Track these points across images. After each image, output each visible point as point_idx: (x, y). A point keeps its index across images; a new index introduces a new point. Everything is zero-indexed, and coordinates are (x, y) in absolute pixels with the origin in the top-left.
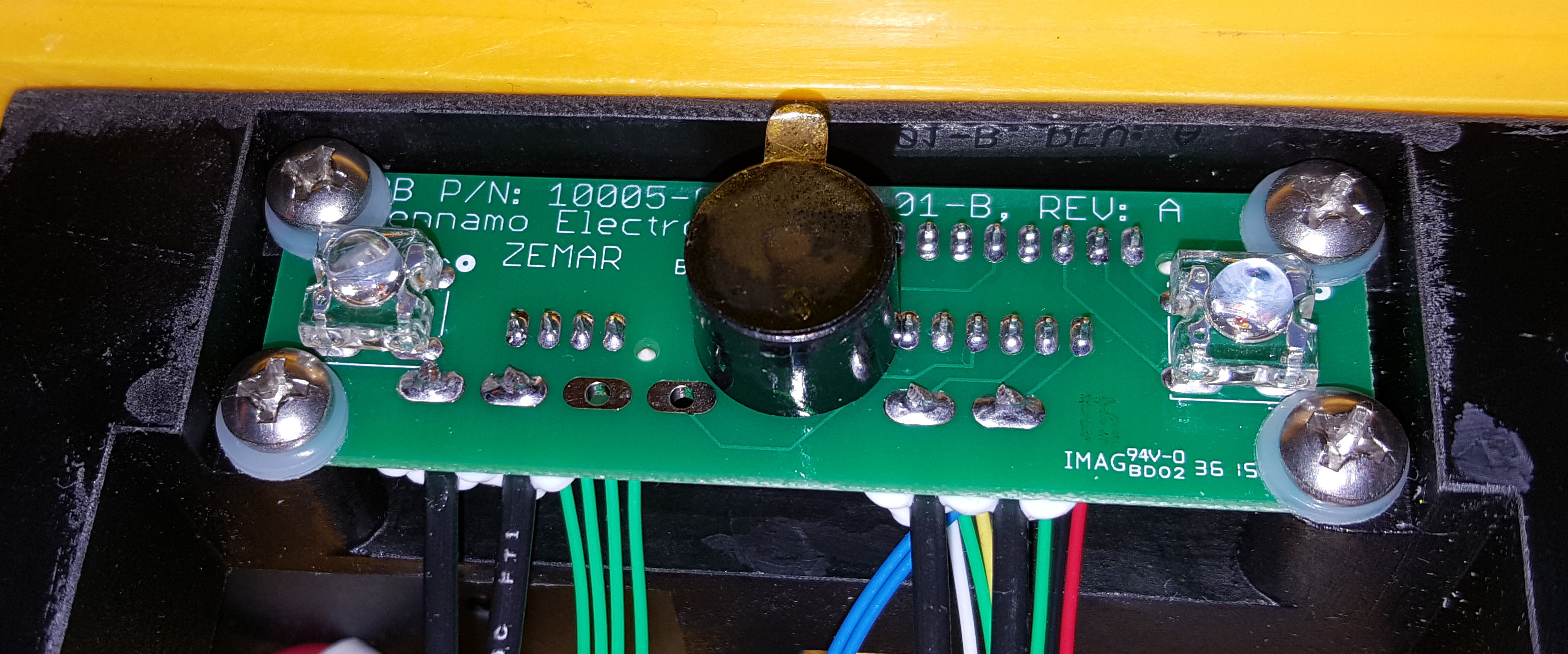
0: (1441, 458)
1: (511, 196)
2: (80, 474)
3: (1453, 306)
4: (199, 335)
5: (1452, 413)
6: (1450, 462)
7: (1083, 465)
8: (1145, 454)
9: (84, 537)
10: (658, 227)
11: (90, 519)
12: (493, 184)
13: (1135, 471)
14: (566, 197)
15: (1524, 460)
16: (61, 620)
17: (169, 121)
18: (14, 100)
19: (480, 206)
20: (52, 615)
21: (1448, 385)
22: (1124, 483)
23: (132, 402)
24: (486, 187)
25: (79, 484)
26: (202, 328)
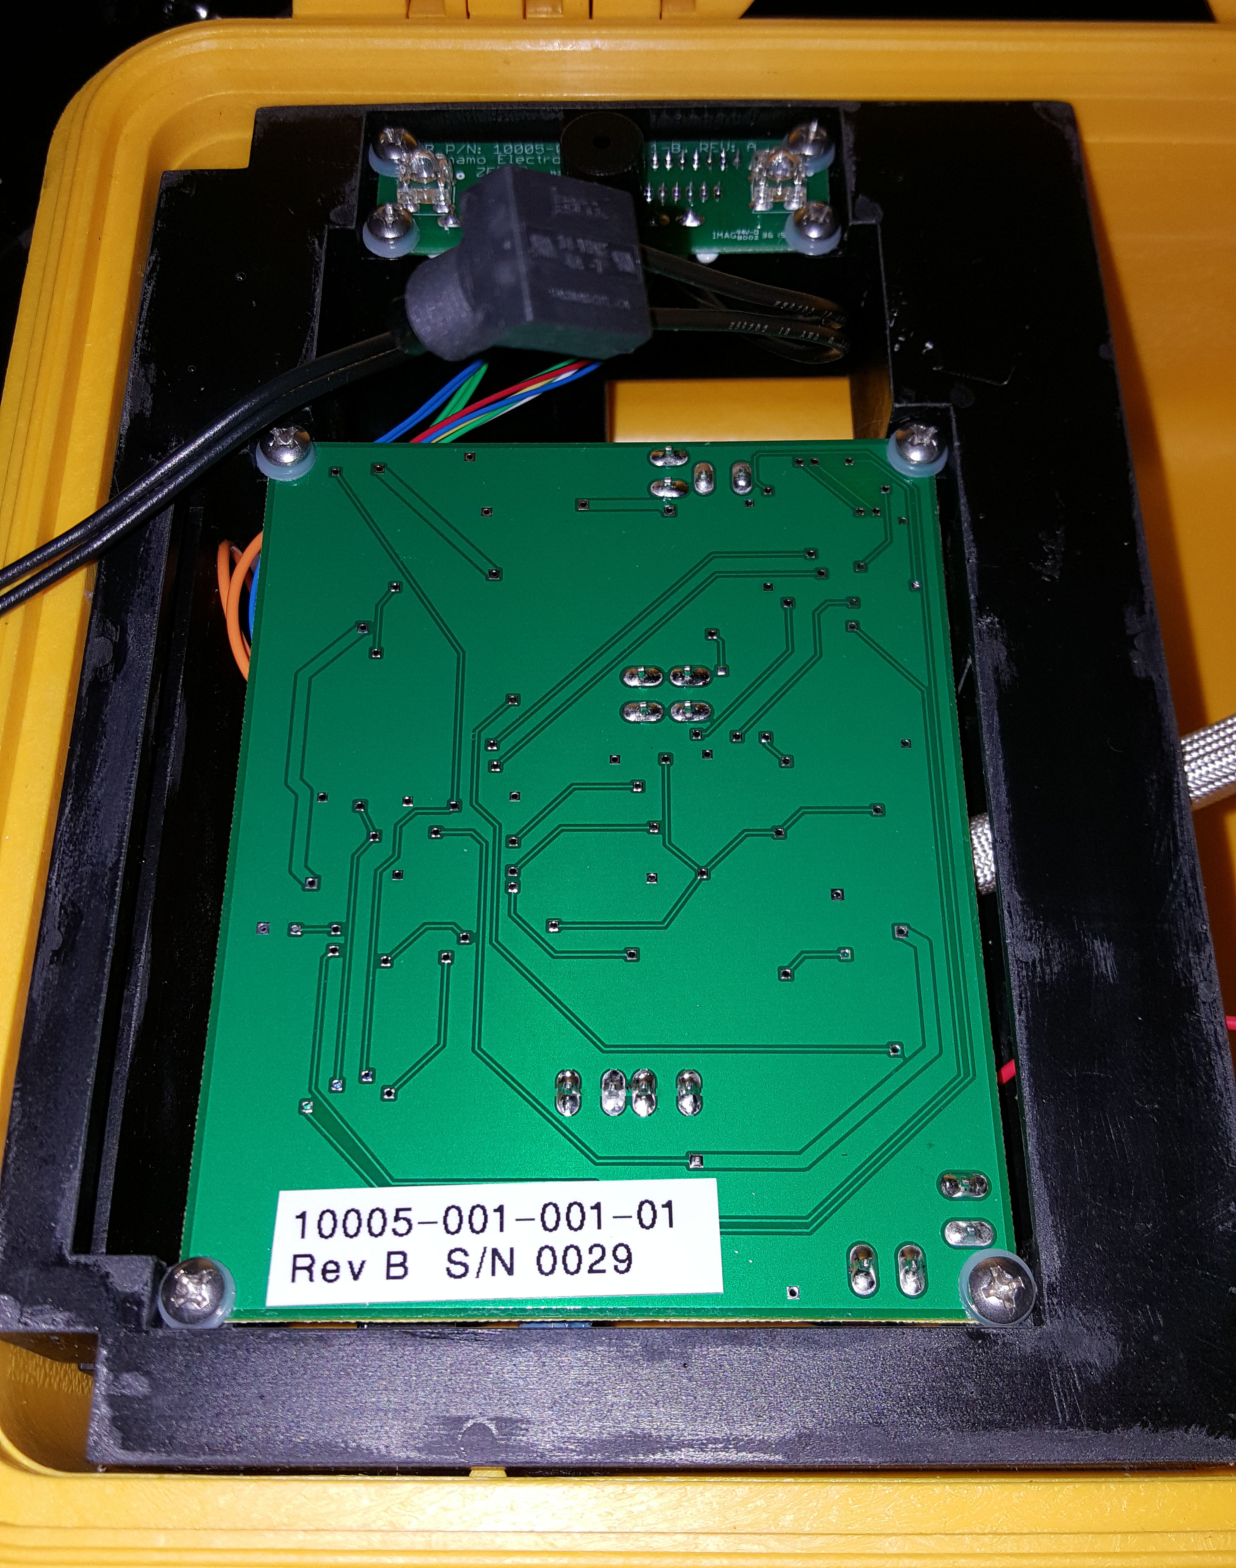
0: (850, 214)
1: (477, 151)
2: (317, 242)
3: (857, 163)
4: (356, 193)
5: (854, 198)
6: (854, 215)
7: (720, 237)
8: (743, 232)
9: (322, 264)
10: (542, 160)
11: (323, 258)
12: (468, 146)
13: (740, 238)
14: (501, 149)
15: (880, 212)
16: (319, 291)
17: (329, 116)
18: (258, 110)
19: (464, 153)
20: (315, 290)
21: (853, 190)
22: (735, 242)
23: (332, 216)
24: (466, 148)
25: (317, 246)
26: (357, 190)
